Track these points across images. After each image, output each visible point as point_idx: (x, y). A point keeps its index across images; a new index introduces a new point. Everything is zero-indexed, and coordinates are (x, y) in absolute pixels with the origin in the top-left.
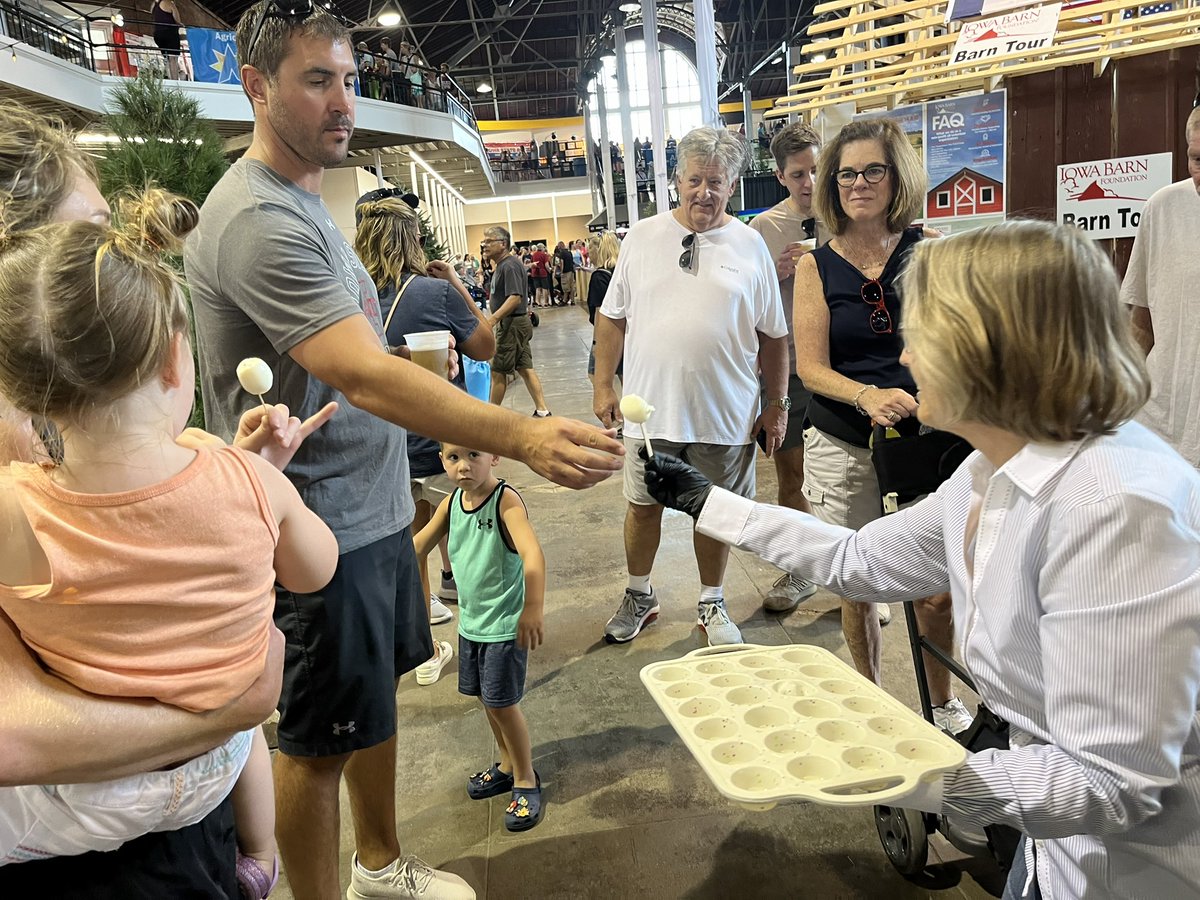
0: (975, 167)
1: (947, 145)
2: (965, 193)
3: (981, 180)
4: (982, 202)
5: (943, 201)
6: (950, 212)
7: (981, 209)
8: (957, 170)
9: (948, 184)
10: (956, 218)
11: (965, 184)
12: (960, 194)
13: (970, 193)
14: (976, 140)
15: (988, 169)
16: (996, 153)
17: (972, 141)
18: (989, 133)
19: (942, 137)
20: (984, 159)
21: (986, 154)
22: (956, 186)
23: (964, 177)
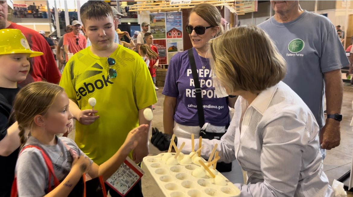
0: (176, 28)
1: (170, 22)
2: (174, 33)
3: (178, 31)
4: (178, 36)
5: (170, 35)
6: (171, 37)
7: (178, 37)
8: (172, 28)
9: (171, 31)
10: (173, 39)
11: (174, 31)
12: (173, 33)
13: (175, 33)
14: (176, 22)
15: (179, 28)
16: (180, 25)
17: (175, 22)
18: (179, 21)
19: (169, 20)
20: (178, 26)
21: (178, 25)
22: (173, 32)
23: (174, 30)
